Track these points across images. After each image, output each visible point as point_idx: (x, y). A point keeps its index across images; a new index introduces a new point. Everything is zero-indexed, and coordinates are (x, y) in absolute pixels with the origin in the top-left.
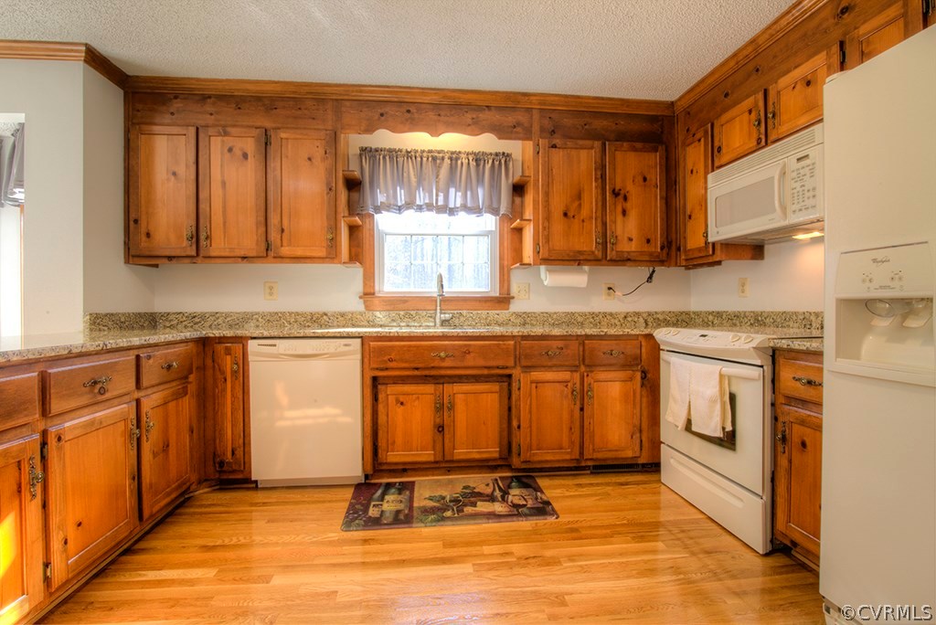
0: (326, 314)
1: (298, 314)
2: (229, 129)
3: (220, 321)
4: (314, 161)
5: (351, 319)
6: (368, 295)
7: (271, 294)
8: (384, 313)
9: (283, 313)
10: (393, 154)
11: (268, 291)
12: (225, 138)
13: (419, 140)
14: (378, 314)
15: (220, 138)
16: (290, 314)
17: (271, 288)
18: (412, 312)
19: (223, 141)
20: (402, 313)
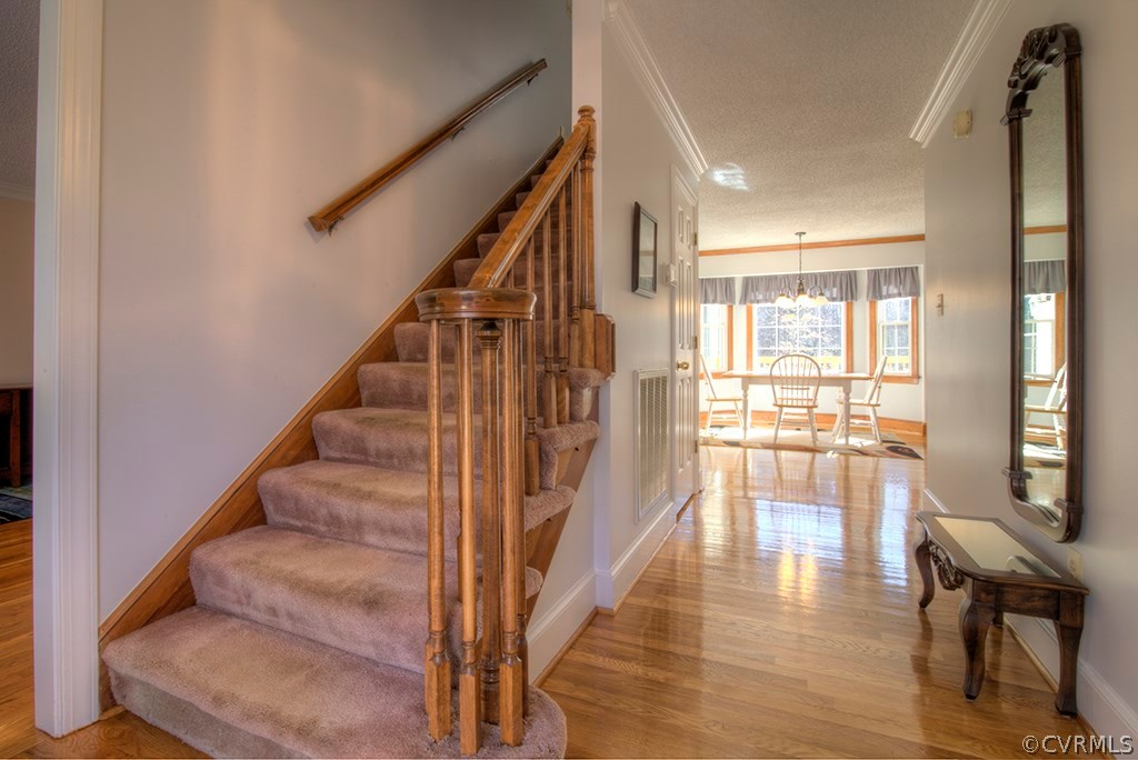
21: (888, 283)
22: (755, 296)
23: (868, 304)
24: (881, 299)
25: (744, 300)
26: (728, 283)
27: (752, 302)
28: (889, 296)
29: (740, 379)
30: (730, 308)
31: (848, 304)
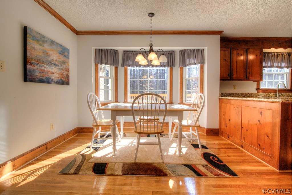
0: (248, 94)
1: (242, 93)
2: (238, 49)
3: (224, 95)
4: (257, 56)
5: (254, 95)
6: (258, 89)
7: (235, 88)
8: (263, 93)
9: (238, 93)
10: (268, 53)
11: (234, 88)
12: (237, 51)
13: (273, 50)
14: (261, 94)
15: (236, 51)
16: (240, 93)
17: (235, 87)
18: (269, 93)
19: (236, 52)
20: (267, 93)
21: (189, 57)
22: (128, 62)
23: (179, 69)
24: (185, 66)
25: (123, 65)
26: (115, 53)
27: (127, 66)
28: (190, 64)
29: (110, 111)
30: (116, 68)
31: (170, 68)
